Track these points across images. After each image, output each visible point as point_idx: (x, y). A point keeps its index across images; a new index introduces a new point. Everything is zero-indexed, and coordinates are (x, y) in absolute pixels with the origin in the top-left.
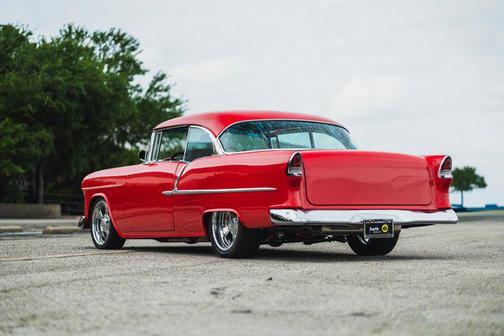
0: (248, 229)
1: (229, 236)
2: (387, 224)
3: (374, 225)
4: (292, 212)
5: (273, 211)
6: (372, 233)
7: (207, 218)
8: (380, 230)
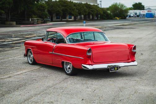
0: (75, 68)
1: (69, 68)
2: (117, 67)
3: (112, 68)
4: (88, 66)
5: (83, 65)
6: (112, 70)
7: (63, 63)
8: (115, 69)
